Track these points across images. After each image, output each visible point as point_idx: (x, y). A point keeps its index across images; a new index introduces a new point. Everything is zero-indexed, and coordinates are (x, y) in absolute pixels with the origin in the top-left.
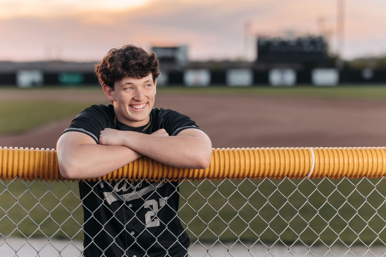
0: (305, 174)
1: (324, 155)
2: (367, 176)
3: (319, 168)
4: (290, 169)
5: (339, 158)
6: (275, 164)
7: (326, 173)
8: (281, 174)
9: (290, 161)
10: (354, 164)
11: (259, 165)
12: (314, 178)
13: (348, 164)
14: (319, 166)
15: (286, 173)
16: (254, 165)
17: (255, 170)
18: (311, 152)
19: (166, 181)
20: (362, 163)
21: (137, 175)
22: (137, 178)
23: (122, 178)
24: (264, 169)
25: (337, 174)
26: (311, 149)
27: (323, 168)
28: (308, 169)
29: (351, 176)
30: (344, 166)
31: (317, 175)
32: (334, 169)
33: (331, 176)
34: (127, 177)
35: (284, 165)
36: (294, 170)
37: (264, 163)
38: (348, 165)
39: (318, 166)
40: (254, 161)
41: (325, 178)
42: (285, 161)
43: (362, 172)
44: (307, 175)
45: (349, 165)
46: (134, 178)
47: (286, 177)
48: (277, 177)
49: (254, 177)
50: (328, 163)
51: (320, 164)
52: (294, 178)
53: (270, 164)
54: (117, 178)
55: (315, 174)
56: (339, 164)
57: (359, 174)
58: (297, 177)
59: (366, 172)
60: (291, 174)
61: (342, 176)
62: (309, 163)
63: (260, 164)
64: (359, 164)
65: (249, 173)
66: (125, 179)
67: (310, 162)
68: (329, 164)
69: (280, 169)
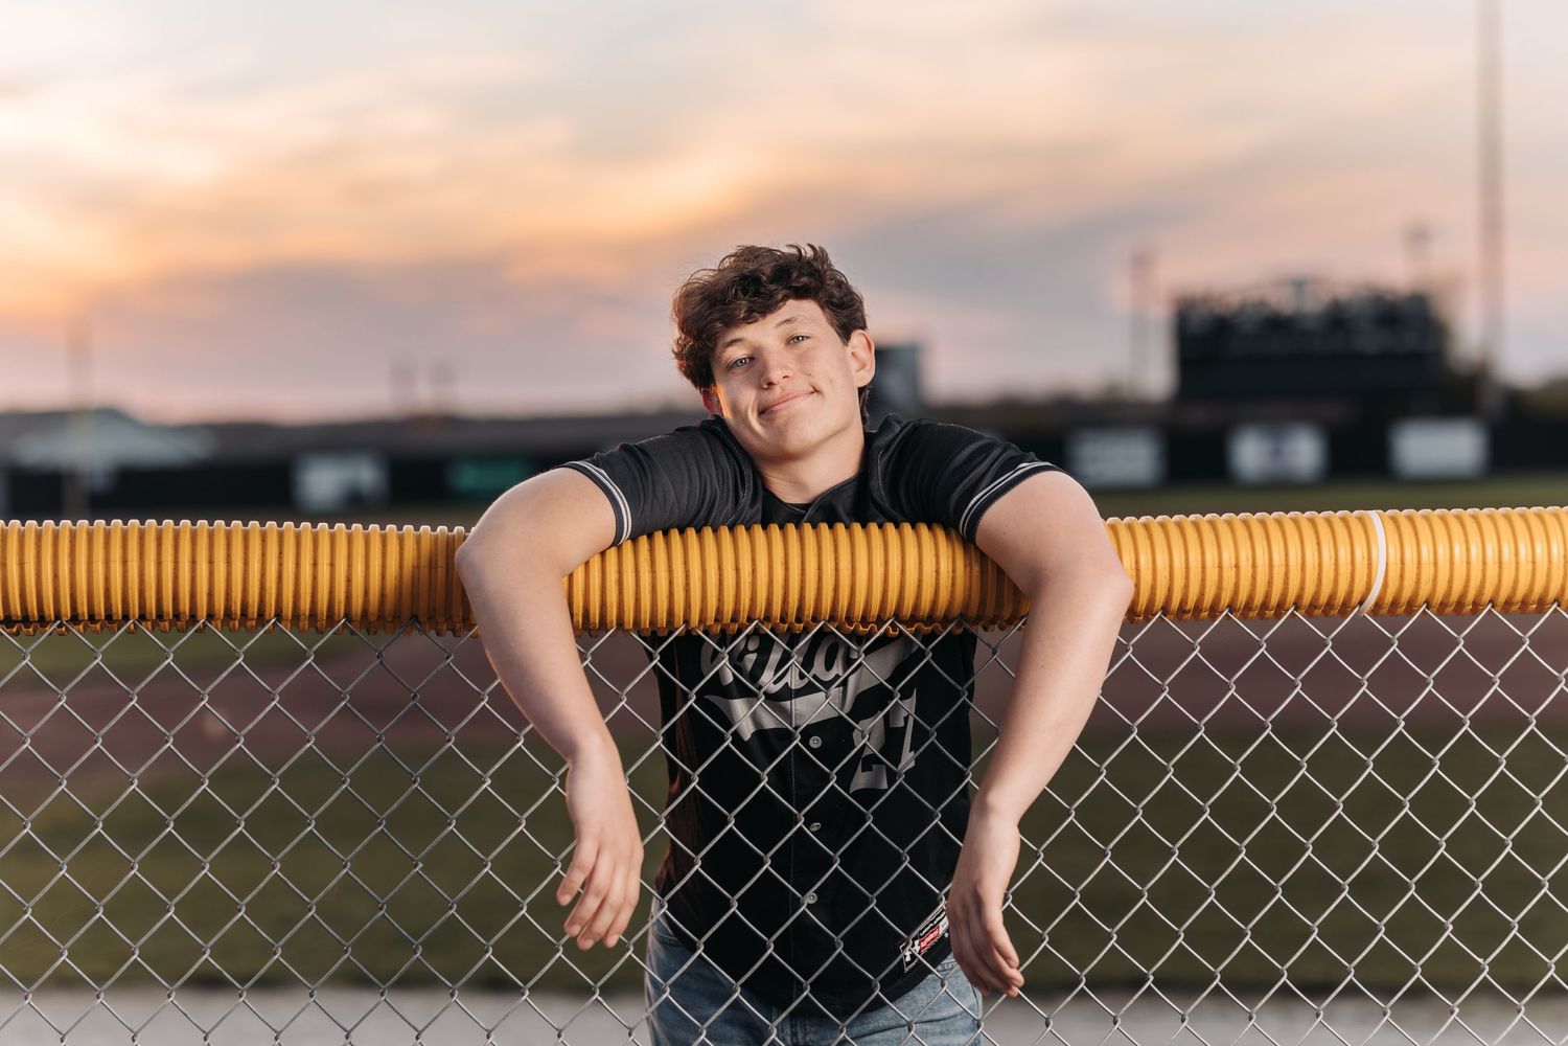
0: (1356, 597)
1: (1416, 534)
2: (1564, 604)
3: (1402, 576)
4: (1303, 582)
5: (1467, 542)
6: (1254, 566)
7: (1423, 595)
8: (1274, 600)
9: (1303, 557)
10: (1517, 563)
11: (1200, 570)
12: (1384, 611)
13: (1497, 561)
14: (1402, 569)
15: (1291, 597)
16: (1184, 570)
17: (1186, 587)
18: (1372, 522)
19: (894, 630)
20: (1546, 559)
21: (800, 609)
22: (799, 620)
23: (750, 620)
24: (1216, 583)
25: (1463, 595)
26: (1374, 515)
27: (1414, 577)
28: (1365, 579)
29: (1508, 603)
30: (1484, 571)
31: (1395, 603)
32: (1450, 581)
33: (1444, 605)
34: (767, 618)
35: (1283, 570)
36: (1317, 586)
37: (1216, 565)
38: (1497, 566)
39: (1399, 572)
40: (1183, 558)
41: (1420, 611)
42: (1287, 555)
43: (1546, 590)
44: (1361, 603)
45: (1500, 567)
46: (789, 619)
47: (1292, 609)
48: (1261, 612)
49: (1185, 612)
50: (1432, 560)
51: (1402, 563)
52: (1318, 612)
53: (1237, 566)
54: (734, 619)
55: (1389, 598)
56: (1468, 563)
57: (1536, 595)
58: (1327, 610)
59: (1559, 587)
60: (1307, 599)
61: (1479, 605)
62: (1366, 561)
63: (1204, 568)
64: (1534, 562)
65: (1169, 598)
66: (763, 623)
67: (1370, 558)
68: (1436, 564)
69: (1270, 583)
